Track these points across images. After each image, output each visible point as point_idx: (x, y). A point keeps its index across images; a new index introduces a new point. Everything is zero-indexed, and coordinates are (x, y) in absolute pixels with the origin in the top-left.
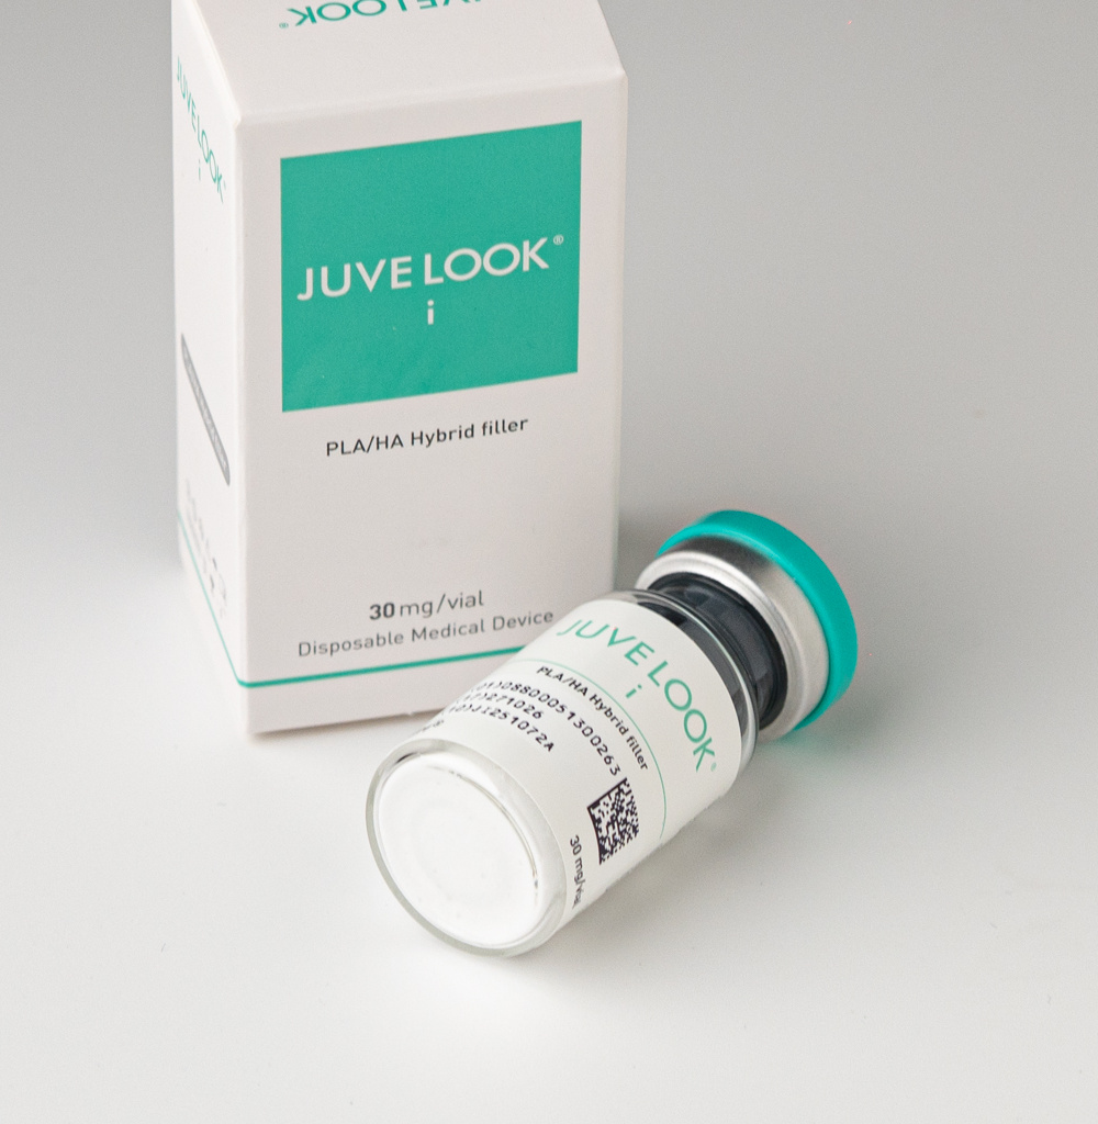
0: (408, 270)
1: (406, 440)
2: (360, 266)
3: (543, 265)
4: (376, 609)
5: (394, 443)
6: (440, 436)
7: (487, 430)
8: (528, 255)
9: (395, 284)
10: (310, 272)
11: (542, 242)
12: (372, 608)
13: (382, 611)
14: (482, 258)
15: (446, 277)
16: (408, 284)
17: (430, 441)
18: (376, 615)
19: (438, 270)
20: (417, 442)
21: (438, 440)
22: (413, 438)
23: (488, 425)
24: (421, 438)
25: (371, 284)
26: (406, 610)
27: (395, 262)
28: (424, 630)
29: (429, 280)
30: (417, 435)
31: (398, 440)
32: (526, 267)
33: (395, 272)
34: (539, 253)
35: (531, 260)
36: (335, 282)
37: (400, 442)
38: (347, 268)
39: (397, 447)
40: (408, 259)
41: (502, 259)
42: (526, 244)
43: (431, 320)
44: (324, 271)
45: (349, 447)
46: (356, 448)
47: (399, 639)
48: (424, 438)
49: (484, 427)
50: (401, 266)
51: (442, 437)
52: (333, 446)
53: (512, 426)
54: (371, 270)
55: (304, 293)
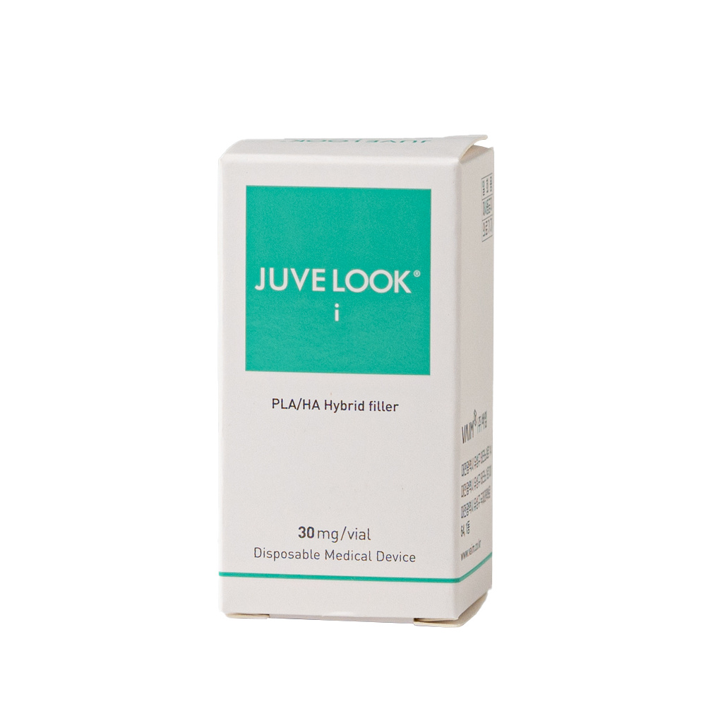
0: (323, 279)
1: (322, 405)
2: (293, 271)
3: (408, 291)
4: (302, 530)
5: (314, 407)
6: (343, 406)
7: (373, 407)
8: (397, 281)
9: (315, 288)
10: (263, 270)
11: (407, 273)
12: (300, 529)
13: (306, 532)
14: (369, 278)
15: (347, 289)
16: (323, 289)
17: (337, 409)
18: (302, 535)
19: (341, 283)
20: (328, 407)
21: (342, 409)
22: (326, 405)
23: (373, 403)
24: (331, 405)
25: (300, 285)
26: (321, 533)
27: (315, 271)
28: (333, 552)
29: (336, 289)
30: (328, 403)
31: (316, 405)
32: (397, 290)
33: (315, 279)
34: (404, 281)
35: (400, 286)
36: (279, 281)
37: (318, 407)
38: (286, 270)
39: (316, 409)
40: (323, 271)
41: (381, 281)
42: (397, 273)
43: (337, 319)
44: (272, 270)
45: (286, 404)
46: (290, 406)
47: (317, 556)
48: (333, 405)
49: (371, 404)
50: (319, 275)
51: (344, 407)
52: (276, 402)
53: (388, 408)
54: (300, 275)
55: (259, 285)
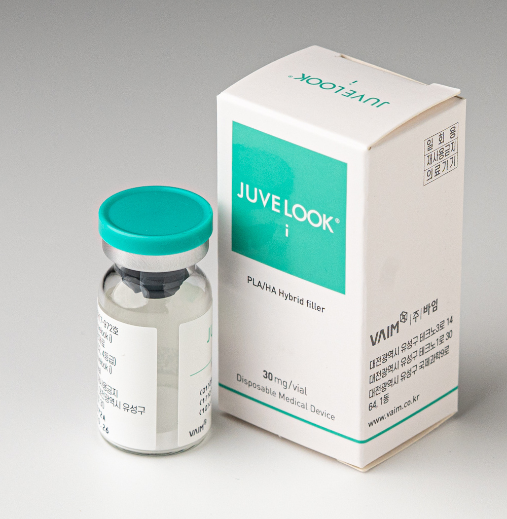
0: (278, 204)
1: (277, 292)
2: (260, 191)
3: (331, 231)
4: (265, 373)
5: (272, 291)
6: (291, 297)
7: (309, 304)
8: (325, 222)
9: (274, 209)
10: (242, 184)
11: (331, 218)
12: (264, 371)
13: (268, 375)
14: (307, 213)
15: (293, 216)
16: (278, 211)
17: (286, 297)
18: (265, 376)
19: (290, 211)
20: (281, 294)
21: (290, 299)
24: (283, 293)
25: (265, 203)
26: (277, 380)
27: (274, 197)
28: (284, 395)
29: (286, 214)
30: (281, 291)
32: (324, 228)
33: (274, 203)
34: (329, 223)
35: (326, 225)
37: (275, 292)
38: (256, 189)
39: (273, 293)
40: (278, 198)
41: (315, 218)
42: (324, 216)
43: (287, 235)
44: (247, 186)
45: (256, 283)
46: (258, 285)
47: (274, 394)
49: (308, 302)
50: (276, 200)
52: (250, 279)
53: (318, 308)
54: (265, 197)
55: (240, 194)
